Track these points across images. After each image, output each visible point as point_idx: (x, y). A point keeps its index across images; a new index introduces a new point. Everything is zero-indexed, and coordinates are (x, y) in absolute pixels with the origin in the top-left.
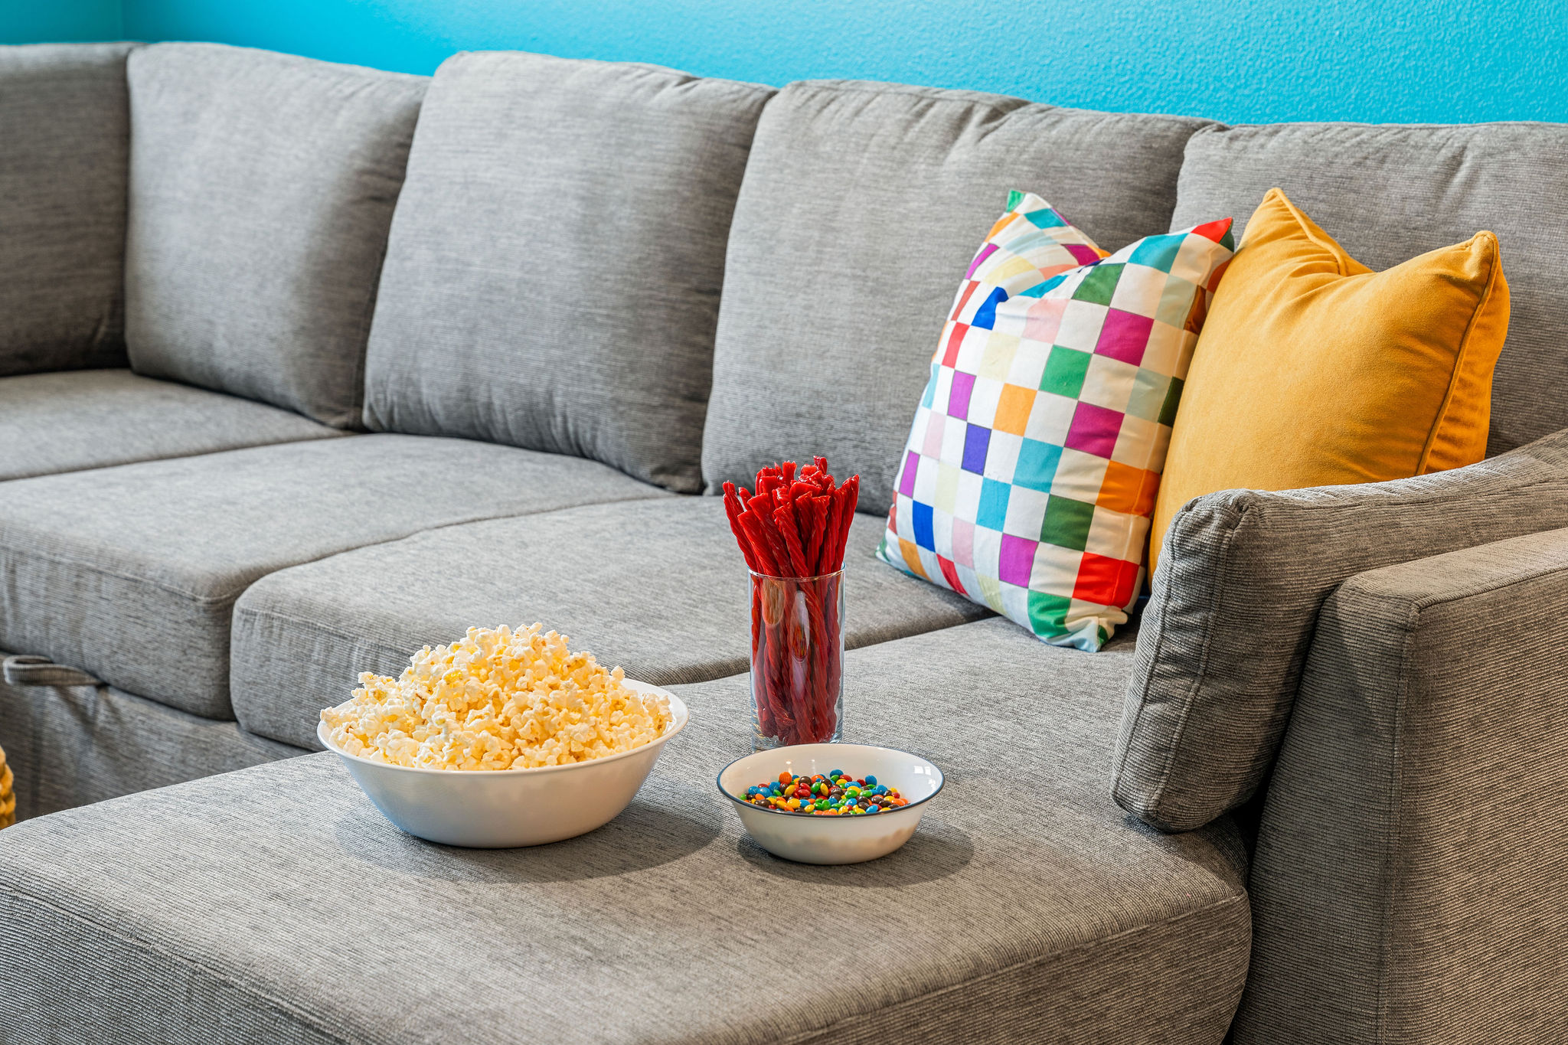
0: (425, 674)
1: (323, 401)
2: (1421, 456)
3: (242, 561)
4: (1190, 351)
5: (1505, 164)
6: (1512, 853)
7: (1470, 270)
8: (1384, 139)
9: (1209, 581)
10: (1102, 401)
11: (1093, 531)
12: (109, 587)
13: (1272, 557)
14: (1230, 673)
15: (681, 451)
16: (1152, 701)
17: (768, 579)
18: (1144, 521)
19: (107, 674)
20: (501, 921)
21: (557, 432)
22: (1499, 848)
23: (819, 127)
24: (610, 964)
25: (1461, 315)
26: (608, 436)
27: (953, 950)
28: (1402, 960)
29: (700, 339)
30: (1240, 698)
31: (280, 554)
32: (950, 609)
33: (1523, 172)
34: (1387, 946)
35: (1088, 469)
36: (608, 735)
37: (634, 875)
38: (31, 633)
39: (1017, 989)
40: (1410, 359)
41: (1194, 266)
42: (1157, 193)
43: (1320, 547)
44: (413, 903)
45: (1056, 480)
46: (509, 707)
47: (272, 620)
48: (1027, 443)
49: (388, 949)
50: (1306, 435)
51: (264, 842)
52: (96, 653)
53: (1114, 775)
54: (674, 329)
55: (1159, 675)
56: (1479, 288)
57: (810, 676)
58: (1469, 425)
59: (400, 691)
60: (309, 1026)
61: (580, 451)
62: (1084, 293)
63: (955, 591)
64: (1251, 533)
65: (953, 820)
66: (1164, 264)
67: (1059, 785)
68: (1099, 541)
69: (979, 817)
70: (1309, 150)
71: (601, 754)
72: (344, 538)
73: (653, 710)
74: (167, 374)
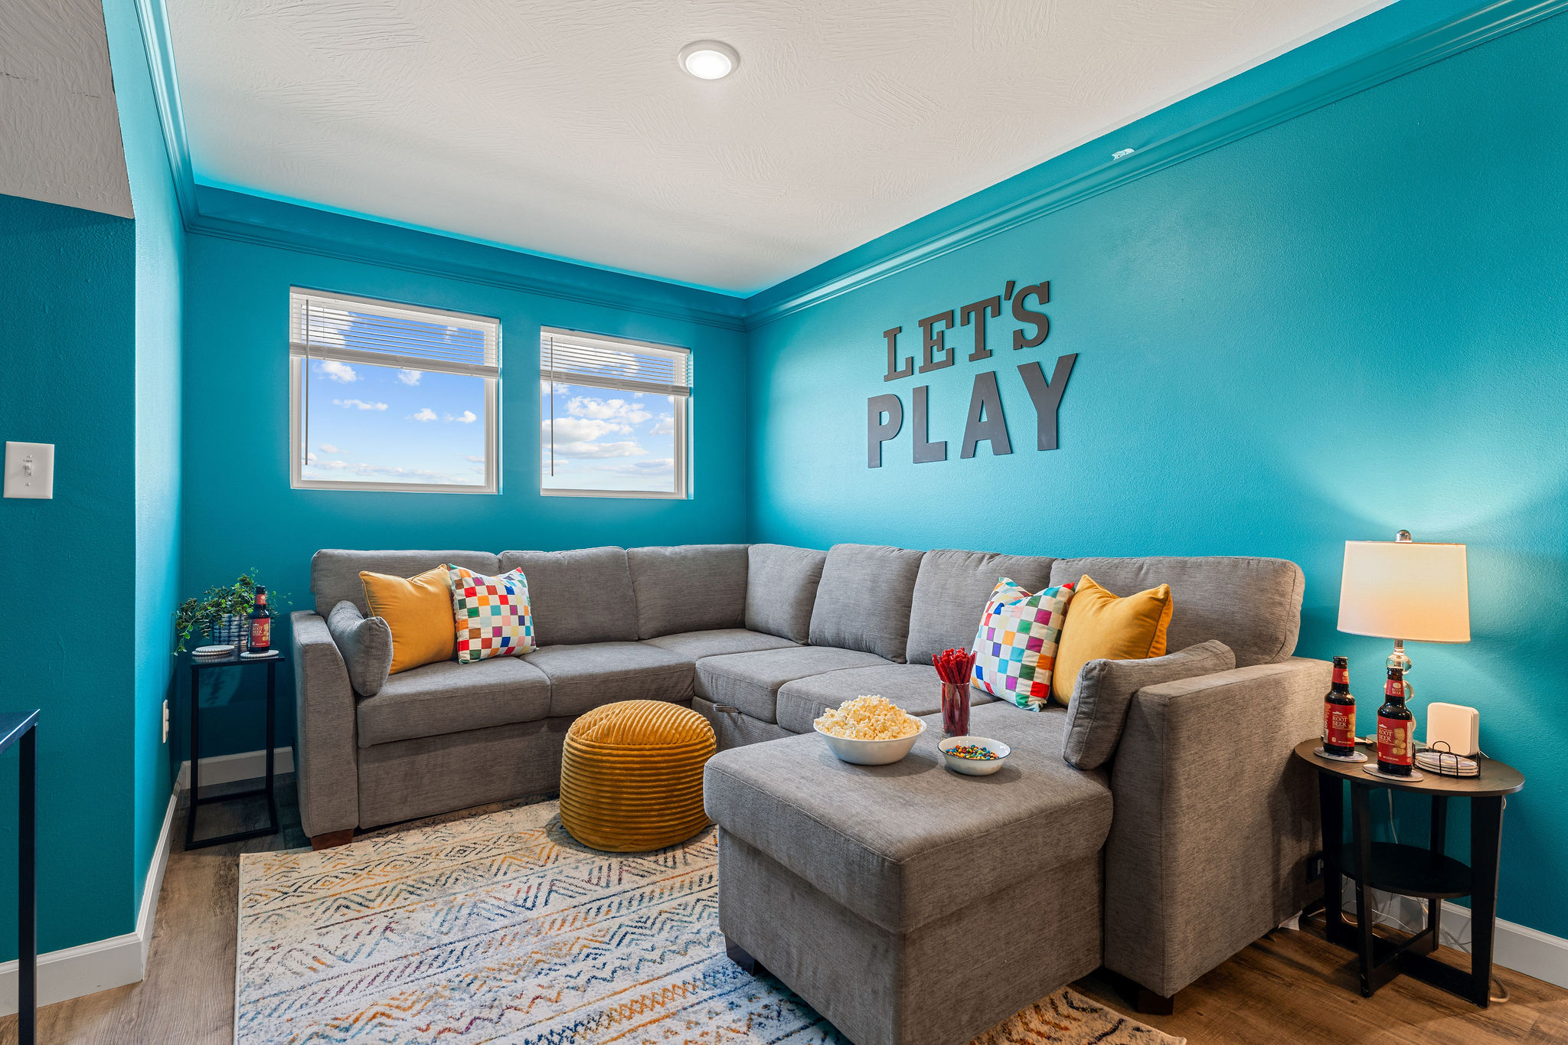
0: (846, 709)
1: (798, 637)
2: (1147, 653)
3: (781, 678)
4: (1063, 622)
5: (1158, 568)
6: (1201, 783)
7: (1161, 595)
8: (1116, 561)
9: (1096, 688)
10: (1037, 636)
11: (1035, 675)
12: (743, 685)
13: (1118, 680)
14: (1103, 718)
15: (900, 651)
16: (1076, 727)
17: (947, 684)
18: (1051, 672)
19: (741, 710)
20: (875, 789)
21: (864, 646)
22: (1197, 781)
23: (940, 561)
24: (913, 806)
25: (1159, 610)
26: (879, 646)
27: (1023, 807)
28: (1168, 818)
29: (906, 620)
30: (1108, 727)
31: (791, 676)
32: (988, 698)
33: (1164, 570)
34: (1163, 812)
35: (1033, 656)
36: (903, 731)
37: (914, 776)
38: (721, 697)
39: (1044, 822)
40: (1142, 623)
41: (1063, 596)
42: (1044, 578)
43: (1130, 678)
44: (846, 782)
45: (1024, 659)
46: (873, 720)
47: (789, 695)
48: (1013, 648)
49: (840, 797)
50: (1109, 646)
51: (797, 760)
52: (738, 704)
53: (1063, 750)
54: (897, 617)
55: (1079, 718)
56: (1164, 601)
57: (960, 715)
58: (1162, 644)
59: (839, 714)
60: (817, 821)
61: (870, 651)
62: (1029, 604)
63: (990, 693)
64: (1110, 672)
65: (1013, 763)
66: (1054, 595)
67: (1043, 753)
68: (1037, 678)
69: (1020, 762)
70: (1092, 564)
71: (902, 737)
72: (808, 673)
73: (916, 724)
74: (756, 629)
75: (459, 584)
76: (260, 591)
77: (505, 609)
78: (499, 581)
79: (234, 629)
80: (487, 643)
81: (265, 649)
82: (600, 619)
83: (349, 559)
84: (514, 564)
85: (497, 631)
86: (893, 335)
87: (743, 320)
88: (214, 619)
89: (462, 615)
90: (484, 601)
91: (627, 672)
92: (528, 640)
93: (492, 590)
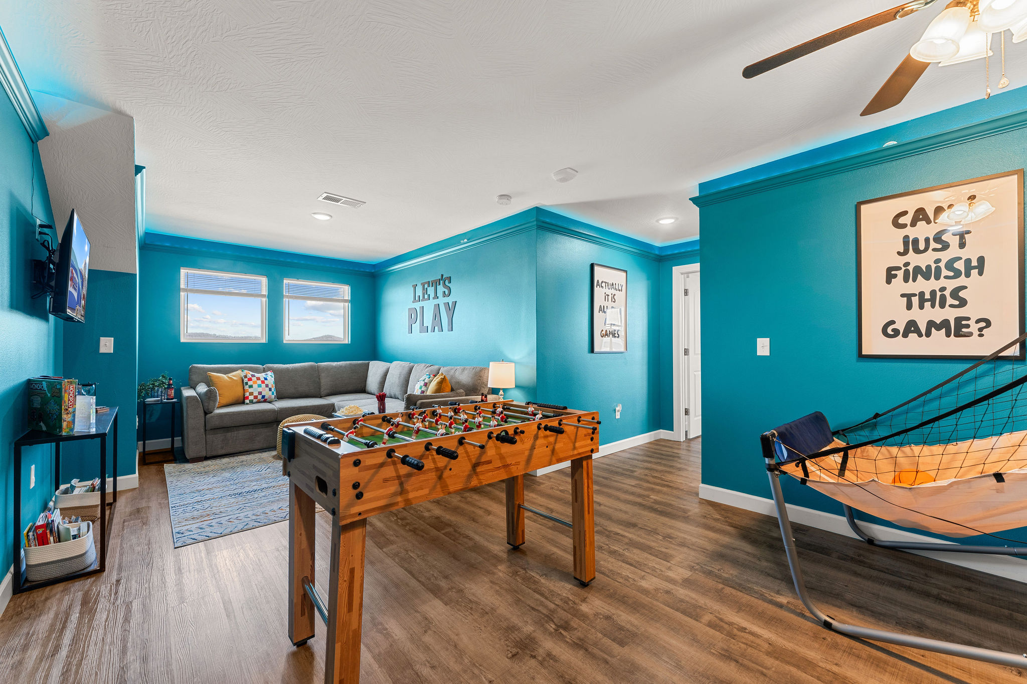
23: (417, 368)
54: (405, 387)
74: (369, 393)
75: (246, 377)
76: (170, 379)
77: (263, 385)
78: (262, 376)
79: (159, 393)
80: (256, 397)
81: (172, 399)
82: (303, 389)
83: (204, 368)
84: (270, 369)
85: (260, 393)
86: (415, 286)
87: (372, 273)
88: (153, 389)
89: (247, 387)
90: (255, 382)
91: (307, 406)
92: (273, 396)
93: (258, 379)
